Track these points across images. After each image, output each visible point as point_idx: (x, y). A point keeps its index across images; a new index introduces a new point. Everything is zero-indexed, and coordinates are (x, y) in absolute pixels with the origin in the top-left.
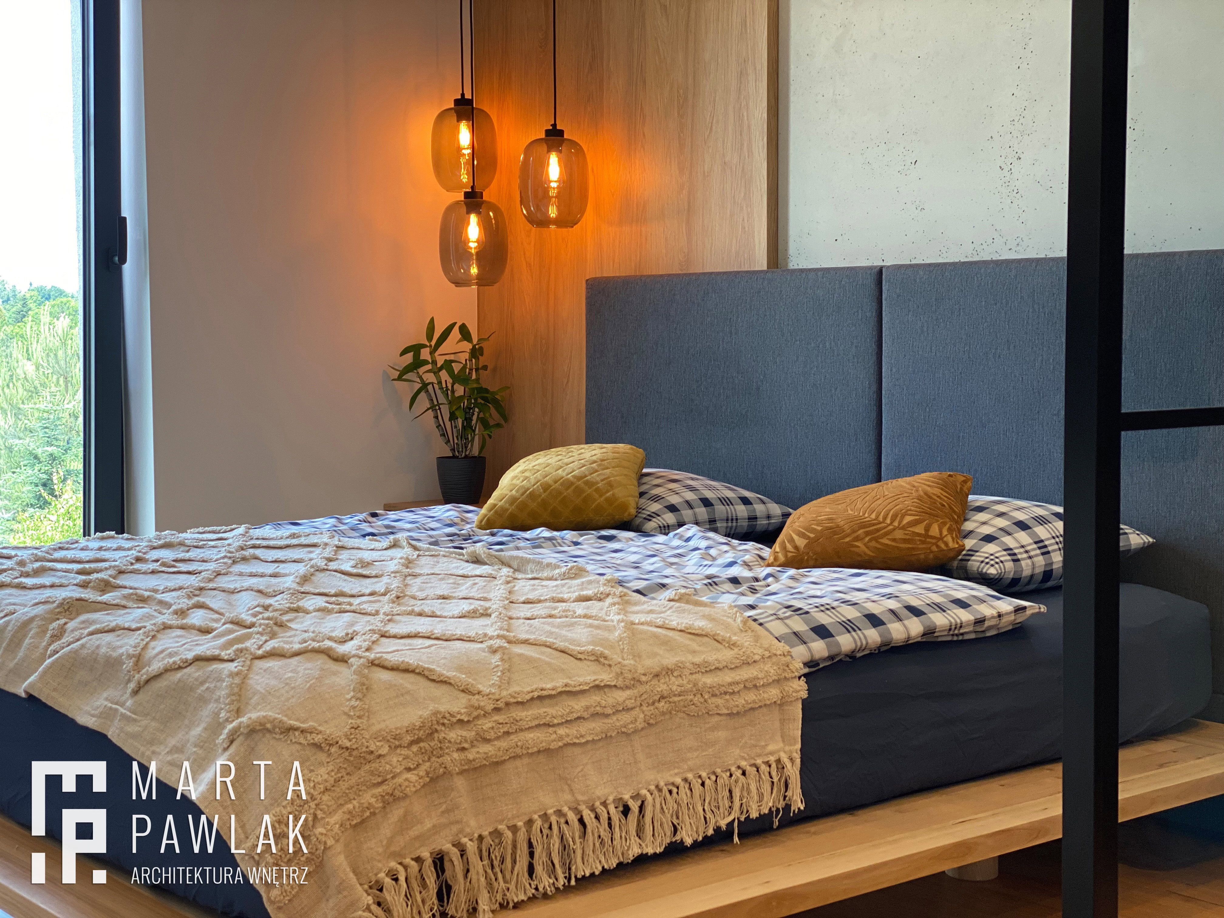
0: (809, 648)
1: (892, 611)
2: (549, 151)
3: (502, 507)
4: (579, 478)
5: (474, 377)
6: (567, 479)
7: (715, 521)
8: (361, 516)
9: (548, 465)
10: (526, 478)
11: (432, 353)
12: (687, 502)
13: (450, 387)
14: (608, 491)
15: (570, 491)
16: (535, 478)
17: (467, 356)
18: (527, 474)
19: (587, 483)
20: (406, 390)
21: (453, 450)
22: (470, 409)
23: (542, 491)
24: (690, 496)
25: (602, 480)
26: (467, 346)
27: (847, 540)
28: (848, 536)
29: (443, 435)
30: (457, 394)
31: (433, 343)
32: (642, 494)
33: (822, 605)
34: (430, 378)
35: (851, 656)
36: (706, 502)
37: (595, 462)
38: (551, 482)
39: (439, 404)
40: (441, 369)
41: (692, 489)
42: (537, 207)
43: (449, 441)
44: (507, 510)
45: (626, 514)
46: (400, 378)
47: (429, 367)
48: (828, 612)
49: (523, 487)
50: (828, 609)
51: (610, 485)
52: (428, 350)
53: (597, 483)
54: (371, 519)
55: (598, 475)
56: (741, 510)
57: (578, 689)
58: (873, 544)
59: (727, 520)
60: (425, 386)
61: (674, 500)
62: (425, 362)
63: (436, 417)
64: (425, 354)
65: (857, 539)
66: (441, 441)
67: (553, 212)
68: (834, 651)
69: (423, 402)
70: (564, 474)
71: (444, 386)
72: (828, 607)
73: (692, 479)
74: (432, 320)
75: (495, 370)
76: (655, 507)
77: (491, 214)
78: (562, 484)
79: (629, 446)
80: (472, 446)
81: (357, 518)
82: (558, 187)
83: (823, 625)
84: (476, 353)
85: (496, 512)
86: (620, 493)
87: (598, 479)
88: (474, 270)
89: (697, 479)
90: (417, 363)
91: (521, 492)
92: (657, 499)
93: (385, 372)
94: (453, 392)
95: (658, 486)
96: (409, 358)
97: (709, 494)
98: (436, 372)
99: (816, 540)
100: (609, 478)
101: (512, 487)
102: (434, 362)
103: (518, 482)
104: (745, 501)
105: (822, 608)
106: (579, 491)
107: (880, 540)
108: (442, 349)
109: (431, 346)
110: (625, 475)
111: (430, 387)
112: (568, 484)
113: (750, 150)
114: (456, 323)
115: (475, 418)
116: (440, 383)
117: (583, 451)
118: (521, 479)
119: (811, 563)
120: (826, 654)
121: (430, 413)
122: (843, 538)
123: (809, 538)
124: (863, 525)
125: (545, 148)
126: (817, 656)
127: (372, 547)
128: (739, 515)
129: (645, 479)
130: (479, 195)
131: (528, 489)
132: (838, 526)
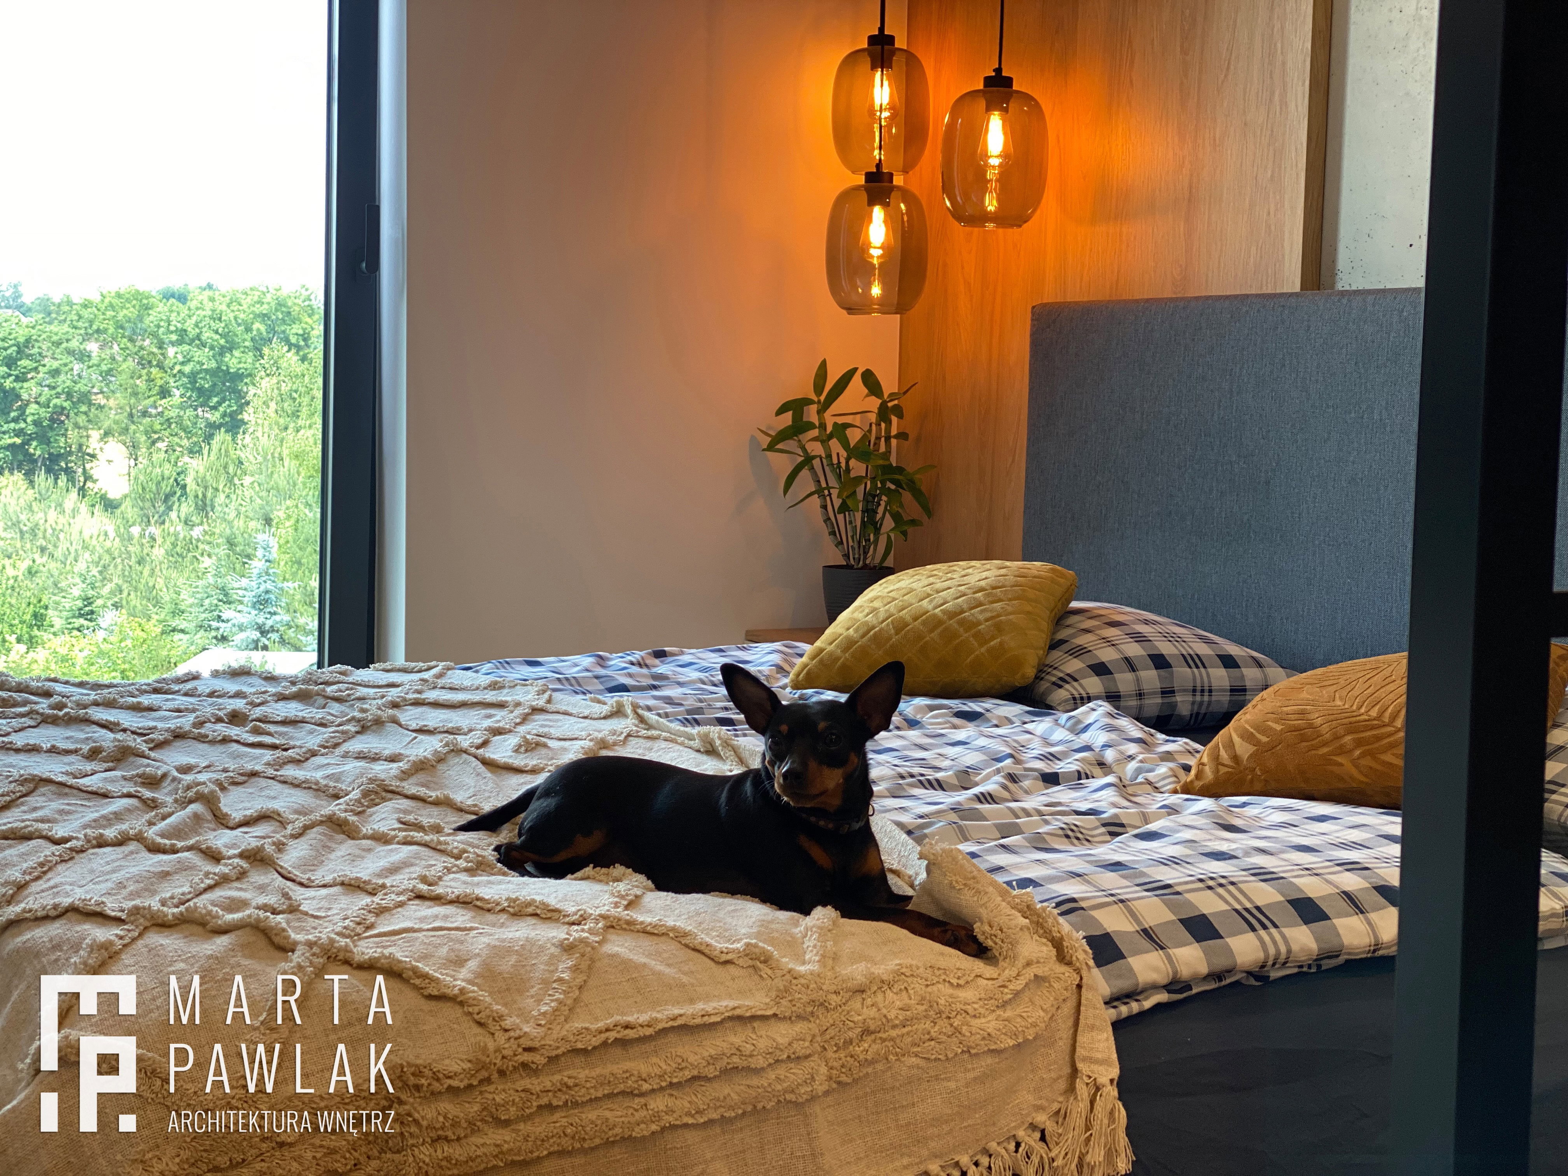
0: (1169, 957)
1: (1348, 896)
2: (989, 109)
3: (831, 654)
4: (952, 615)
5: (883, 449)
6: (935, 615)
7: (1173, 692)
8: (637, 655)
9: (912, 590)
10: (874, 610)
11: (820, 412)
12: (1127, 660)
13: (843, 465)
14: (993, 638)
15: (935, 635)
16: (886, 611)
17: (873, 417)
18: (876, 604)
19: (962, 623)
20: (782, 464)
21: (846, 556)
22: (874, 496)
23: (893, 631)
24: (1134, 650)
25: (987, 620)
26: (874, 403)
27: (1325, 750)
28: (1325, 744)
29: (833, 533)
30: (853, 474)
31: (822, 398)
32: (1054, 645)
33: (1212, 878)
34: (816, 449)
35: (1259, 974)
36: (1160, 662)
37: (981, 590)
38: (908, 618)
39: (828, 488)
40: (830, 437)
41: (1140, 638)
42: (966, 196)
43: (841, 543)
44: (838, 659)
45: (1018, 676)
46: (771, 448)
47: (815, 433)
48: (1220, 890)
49: (866, 623)
50: (1221, 885)
51: (999, 628)
52: (814, 408)
53: (979, 623)
54: (651, 661)
55: (982, 611)
56: (1219, 676)
57: (698, 1021)
58: (1367, 762)
59: (1194, 691)
60: (808, 460)
61: (1107, 655)
62: (811, 426)
63: (824, 507)
64: (811, 414)
65: (1342, 751)
66: (828, 541)
67: (991, 204)
68: (1221, 963)
69: (805, 482)
70: (930, 607)
71: (835, 461)
72: (1223, 881)
73: (1146, 622)
74: (824, 363)
75: (918, 439)
76: (1074, 665)
77: (902, 206)
78: (924, 623)
79: (1050, 566)
80: (875, 550)
81: (629, 658)
82: (1000, 166)
83: (1204, 915)
84: (884, 413)
85: (821, 661)
86: (1010, 641)
87: (981, 617)
88: (876, 290)
89: (1155, 623)
90: (799, 428)
91: (861, 632)
92: (1079, 652)
93: (753, 438)
94: (848, 470)
95: (1087, 631)
96: (787, 418)
97: (1166, 649)
98: (824, 440)
99: (1270, 748)
100: (999, 616)
101: (850, 624)
102: (823, 426)
103: (861, 615)
104: (1228, 662)
105: (1211, 883)
106: (949, 636)
107: (1378, 756)
108: (835, 407)
109: (819, 402)
110: (1028, 613)
111: (816, 463)
112: (934, 623)
113: (1284, 103)
114: (856, 369)
115: (881, 510)
116: (829, 456)
117: (970, 571)
118: (867, 611)
119: (1258, 786)
120: (1204, 969)
121: (816, 500)
122: (1316, 748)
123: (1257, 743)
124: (1353, 728)
125: (982, 103)
126: (1185, 972)
127: (586, 713)
128: (1215, 684)
129: (1073, 619)
130: (886, 178)
131: (873, 627)
132: (1311, 726)
